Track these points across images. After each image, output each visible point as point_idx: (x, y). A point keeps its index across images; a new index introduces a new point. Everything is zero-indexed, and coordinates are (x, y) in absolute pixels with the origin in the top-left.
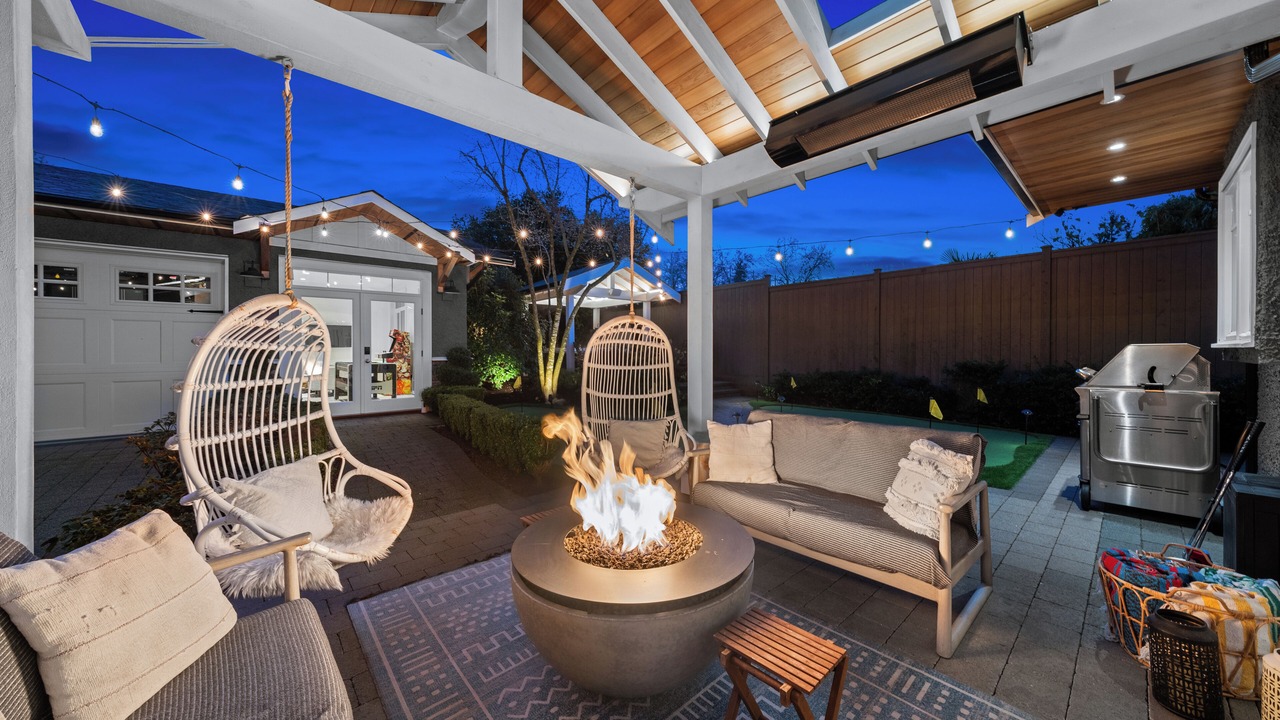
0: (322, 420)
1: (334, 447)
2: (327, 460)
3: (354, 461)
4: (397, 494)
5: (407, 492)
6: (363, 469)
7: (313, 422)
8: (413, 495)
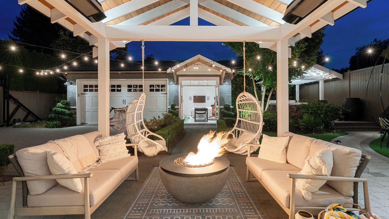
1: (145, 128)
2: (144, 131)
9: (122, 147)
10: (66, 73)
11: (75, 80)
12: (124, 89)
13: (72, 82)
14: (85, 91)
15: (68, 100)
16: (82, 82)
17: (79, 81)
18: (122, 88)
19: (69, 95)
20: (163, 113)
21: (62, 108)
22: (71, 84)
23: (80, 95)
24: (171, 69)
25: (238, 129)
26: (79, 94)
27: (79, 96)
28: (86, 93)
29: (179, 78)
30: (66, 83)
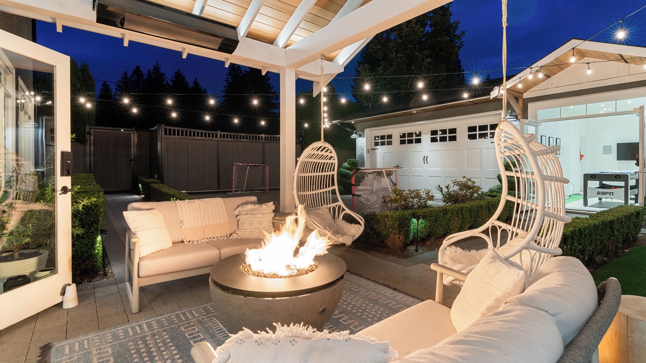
0: (335, 189)
1: (339, 201)
2: (336, 206)
3: (345, 208)
4: (359, 224)
5: (362, 223)
6: (348, 211)
7: (332, 190)
8: (365, 224)
9: (263, 222)
10: (353, 122)
11: (363, 131)
12: (426, 138)
13: (361, 133)
14: (376, 144)
15: (357, 158)
16: (373, 132)
17: (369, 131)
18: (423, 137)
19: (358, 151)
20: (456, 180)
21: (347, 169)
22: (360, 136)
23: (370, 151)
24: (499, 89)
25: (504, 226)
26: (368, 150)
27: (368, 153)
28: (377, 147)
29: (530, 105)
30: (354, 136)
